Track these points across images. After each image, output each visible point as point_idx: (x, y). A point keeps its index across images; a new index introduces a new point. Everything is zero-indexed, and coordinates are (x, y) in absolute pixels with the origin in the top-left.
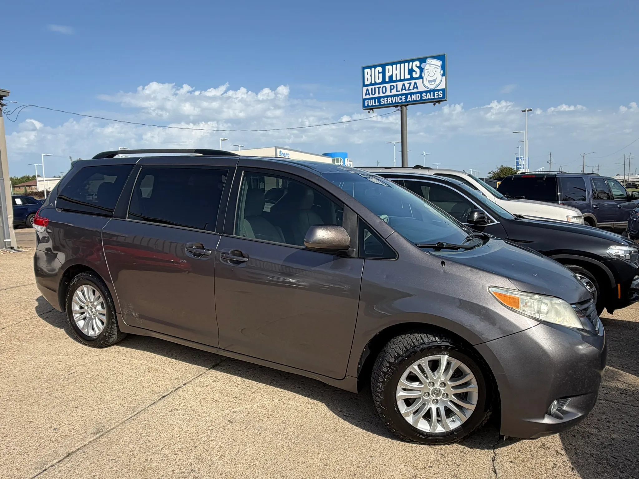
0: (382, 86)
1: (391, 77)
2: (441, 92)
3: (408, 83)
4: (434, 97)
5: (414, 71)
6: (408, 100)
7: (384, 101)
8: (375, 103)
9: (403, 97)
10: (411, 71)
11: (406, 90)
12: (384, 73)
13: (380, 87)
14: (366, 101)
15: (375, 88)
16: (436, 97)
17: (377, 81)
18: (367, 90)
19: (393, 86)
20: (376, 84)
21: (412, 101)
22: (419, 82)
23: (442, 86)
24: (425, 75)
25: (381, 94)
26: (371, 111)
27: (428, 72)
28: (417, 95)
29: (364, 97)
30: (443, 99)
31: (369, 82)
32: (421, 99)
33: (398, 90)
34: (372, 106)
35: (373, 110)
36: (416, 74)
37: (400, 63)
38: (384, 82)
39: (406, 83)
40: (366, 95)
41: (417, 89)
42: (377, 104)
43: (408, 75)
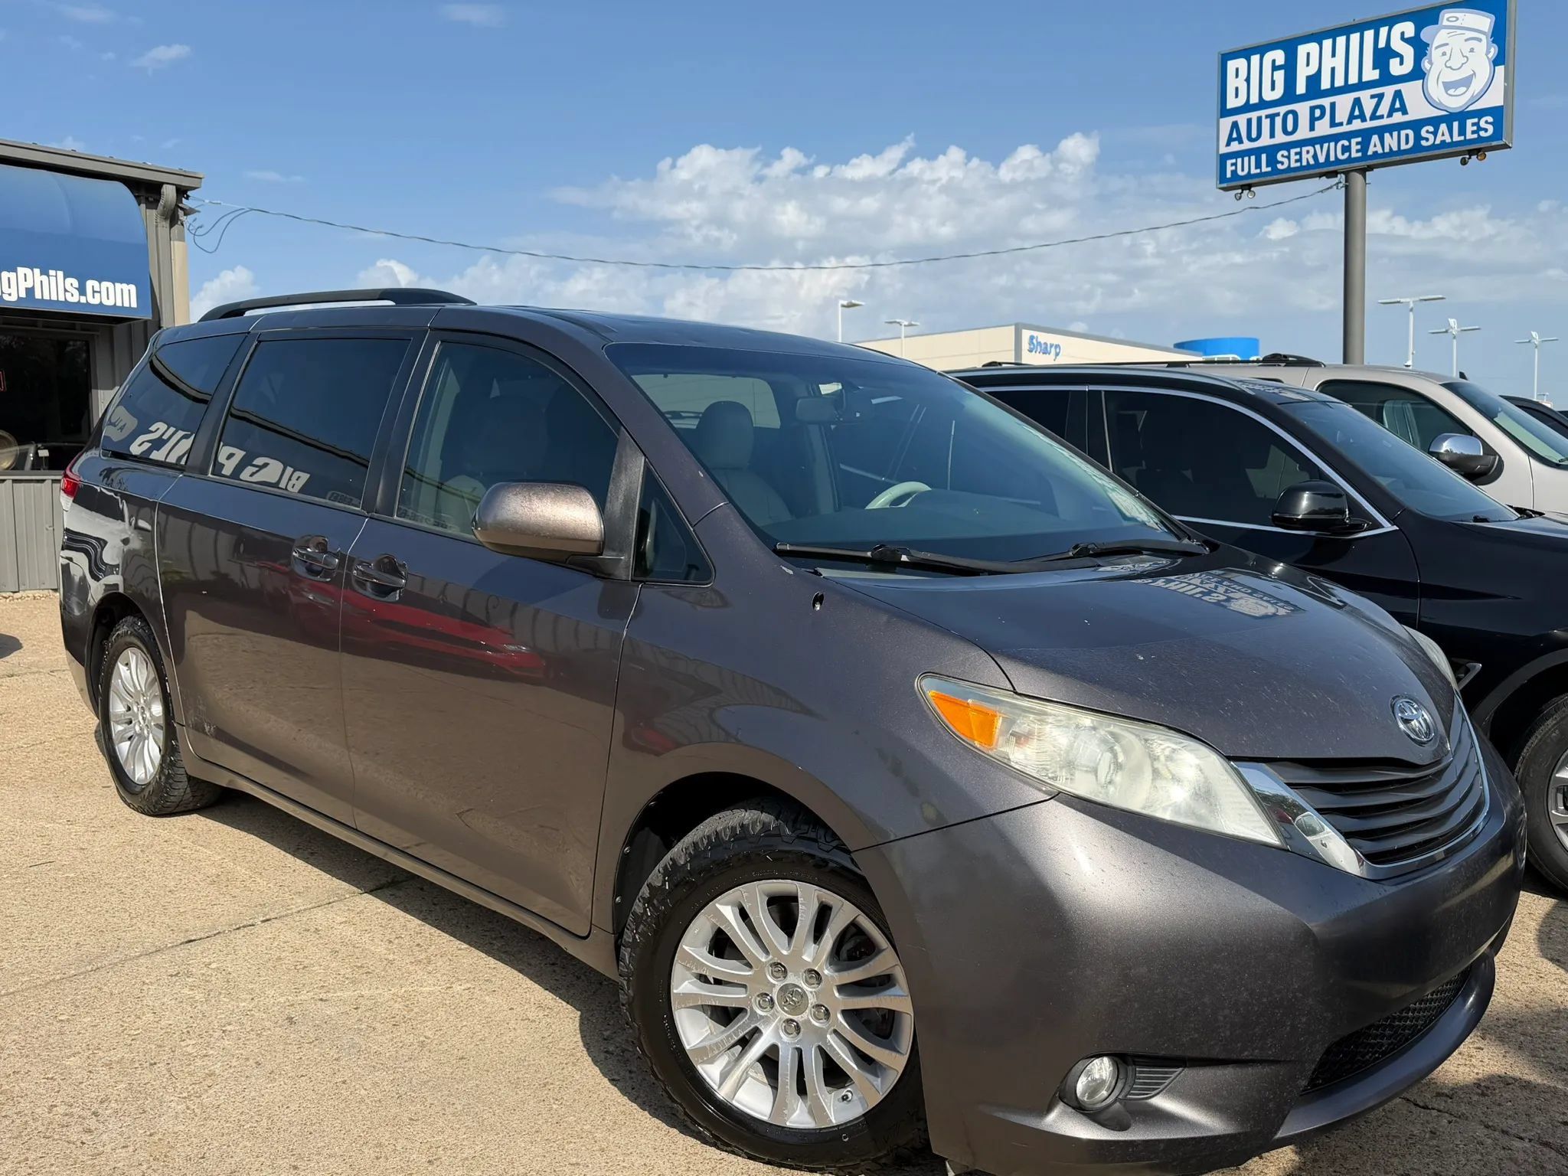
0: (1282, 110)
1: (1314, 80)
2: (1490, 119)
3: (1373, 97)
4: (1462, 138)
5: (1397, 55)
6: (1370, 153)
7: (1288, 157)
8: (1258, 165)
9: (1354, 141)
10: (1383, 56)
11: (1364, 119)
12: (1290, 68)
13: (1278, 114)
14: (1229, 162)
15: (1259, 119)
16: (1469, 136)
17: (1269, 96)
18: (1235, 125)
19: (1322, 108)
20: (1263, 104)
21: (1384, 155)
22: (1410, 89)
23: (1495, 98)
24: (1434, 63)
25: (1280, 138)
26: (1246, 192)
27: (1444, 54)
28: (1403, 133)
29: (1223, 150)
30: (1494, 143)
31: (1241, 101)
32: (1417, 147)
33: (1337, 121)
34: (1249, 175)
35: (1253, 189)
36: (1401, 63)
37: (1347, 31)
38: (1290, 96)
39: (1365, 96)
40: (1228, 144)
41: (1405, 112)
42: (1265, 169)
43: (1374, 68)
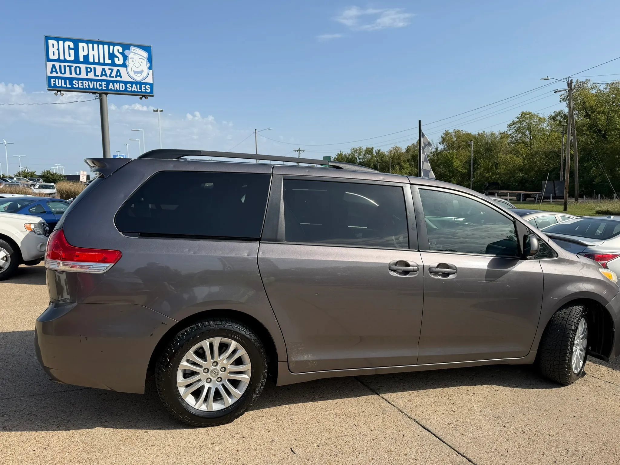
0: (75, 65)
1: (86, 57)
2: (149, 87)
3: (109, 69)
4: (140, 91)
5: (117, 57)
6: (109, 88)
7: (78, 83)
8: (65, 84)
9: (103, 83)
10: (112, 56)
11: (107, 76)
12: (76, 49)
13: (73, 66)
14: (52, 80)
15: (65, 66)
16: (143, 91)
17: (68, 58)
18: (54, 66)
19: (90, 68)
20: (65, 61)
21: (114, 90)
22: (122, 70)
23: (150, 80)
24: (130, 62)
25: (74, 75)
26: (59, 93)
27: (133, 61)
28: (121, 84)
29: (49, 74)
30: (151, 95)
31: (56, 57)
32: (126, 90)
33: (97, 74)
34: (61, 87)
35: (62, 92)
36: (119, 60)
37: (98, 43)
38: (77, 61)
39: (107, 68)
40: (51, 73)
41: (121, 77)
42: (68, 86)
43: (109, 59)
